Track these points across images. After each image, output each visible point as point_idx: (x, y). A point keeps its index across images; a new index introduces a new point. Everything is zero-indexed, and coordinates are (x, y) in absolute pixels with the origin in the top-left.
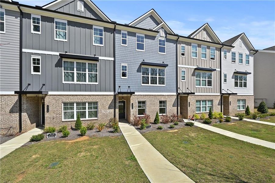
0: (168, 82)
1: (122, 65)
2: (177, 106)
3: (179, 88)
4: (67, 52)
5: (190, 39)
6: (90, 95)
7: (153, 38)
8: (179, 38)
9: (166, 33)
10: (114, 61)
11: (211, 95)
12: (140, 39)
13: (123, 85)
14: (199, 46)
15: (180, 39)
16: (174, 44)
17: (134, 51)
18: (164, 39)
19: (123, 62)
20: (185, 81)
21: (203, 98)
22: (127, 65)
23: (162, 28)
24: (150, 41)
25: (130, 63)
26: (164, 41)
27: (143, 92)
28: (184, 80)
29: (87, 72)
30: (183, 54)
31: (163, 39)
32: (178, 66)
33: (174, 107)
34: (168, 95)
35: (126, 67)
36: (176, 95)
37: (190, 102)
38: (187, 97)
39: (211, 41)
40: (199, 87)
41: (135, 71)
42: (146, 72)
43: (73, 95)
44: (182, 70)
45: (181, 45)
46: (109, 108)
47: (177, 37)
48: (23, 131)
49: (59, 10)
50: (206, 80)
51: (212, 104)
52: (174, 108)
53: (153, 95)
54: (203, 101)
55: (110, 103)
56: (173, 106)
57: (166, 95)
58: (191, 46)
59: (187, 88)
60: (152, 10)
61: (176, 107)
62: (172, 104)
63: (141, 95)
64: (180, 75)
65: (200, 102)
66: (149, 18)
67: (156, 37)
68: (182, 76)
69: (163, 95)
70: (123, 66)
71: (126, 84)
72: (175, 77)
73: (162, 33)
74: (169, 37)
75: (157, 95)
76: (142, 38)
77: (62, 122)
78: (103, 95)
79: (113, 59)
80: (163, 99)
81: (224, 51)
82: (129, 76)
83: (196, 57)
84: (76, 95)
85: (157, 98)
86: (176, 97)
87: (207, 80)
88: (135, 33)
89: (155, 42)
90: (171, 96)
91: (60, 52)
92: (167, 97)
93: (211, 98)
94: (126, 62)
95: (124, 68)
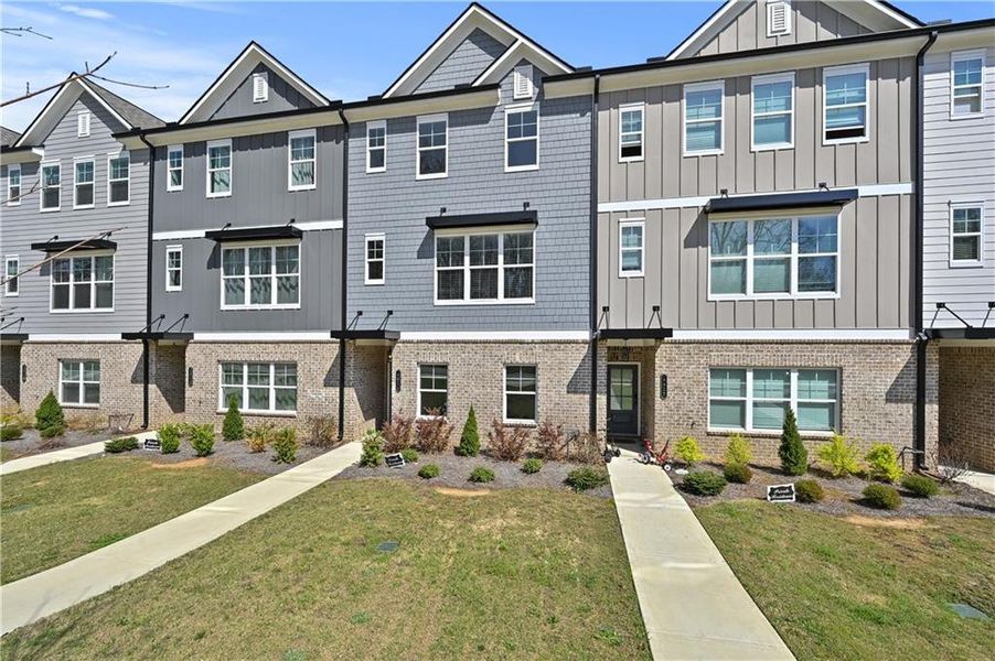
0: (546, 284)
1: (368, 239)
2: (588, 388)
3: (606, 309)
4: (229, 225)
5: (663, 71)
6: (278, 343)
7: (483, 115)
8: (597, 82)
9: (542, 79)
10: (345, 229)
11: (829, 343)
12: (432, 134)
13: (371, 308)
14: (738, 86)
15: (609, 84)
16: (582, 115)
17: (407, 184)
18: (529, 109)
19: (372, 229)
20: (642, 274)
21: (766, 359)
22: (383, 238)
23: (524, 62)
24: (469, 130)
25: (393, 230)
26: (531, 116)
27: (439, 330)
28: (639, 268)
29: (274, 275)
30: (632, 151)
31: (527, 108)
32: (601, 207)
33: (575, 392)
34: (542, 342)
35: (380, 244)
36: (584, 342)
37: (669, 375)
38: (654, 349)
39: (826, 35)
40: (737, 297)
41: (410, 256)
42: (450, 253)
43: (239, 343)
44: (621, 225)
45: (622, 110)
46: (327, 384)
47: (592, 80)
48: (149, 428)
49: (216, 118)
50: (787, 262)
51: (837, 393)
52: (575, 397)
53: (475, 342)
54: (761, 373)
55: (328, 366)
56: (573, 388)
57: (533, 342)
58: (681, 98)
59: (656, 309)
60: (473, 8)
61: (587, 397)
62: (566, 382)
63: (430, 342)
64: (612, 248)
65: (744, 379)
66: (469, 45)
67: (495, 107)
68: (625, 254)
69: (522, 343)
70: (371, 244)
71: (379, 302)
72: (587, 262)
73: (523, 85)
74: (555, 90)
75: (496, 342)
76: (440, 127)
77: (218, 414)
78: (311, 342)
79: (339, 224)
80: (519, 358)
81: (959, 65)
82: (390, 276)
83: (718, 145)
84: (246, 343)
85: (495, 352)
86: (585, 350)
87: (795, 256)
88: (413, 119)
89: (488, 131)
90: (562, 346)
91: (206, 227)
92: (538, 349)
93: (826, 360)
94: (378, 229)
95: (375, 248)
